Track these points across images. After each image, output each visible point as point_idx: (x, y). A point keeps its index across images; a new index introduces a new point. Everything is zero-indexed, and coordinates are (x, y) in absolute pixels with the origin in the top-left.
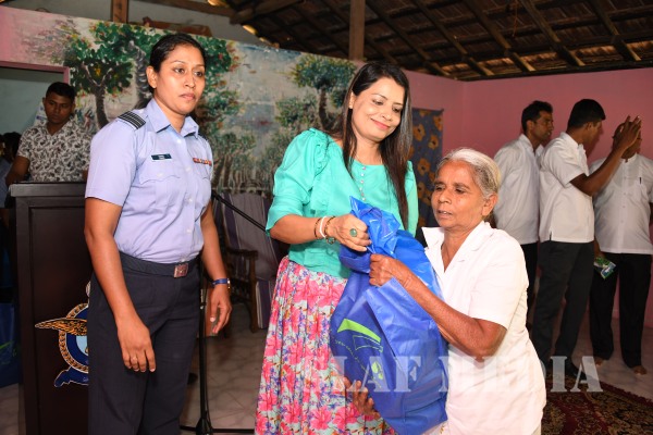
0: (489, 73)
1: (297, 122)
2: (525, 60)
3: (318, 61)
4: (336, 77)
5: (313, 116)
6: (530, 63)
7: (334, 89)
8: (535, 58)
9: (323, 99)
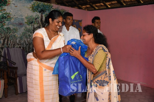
0: (97, 8)
1: (33, 24)
2: (107, 4)
3: (40, 4)
4: (46, 9)
5: (38, 22)
6: (109, 5)
7: (46, 13)
8: (110, 3)
9: (42, 16)
